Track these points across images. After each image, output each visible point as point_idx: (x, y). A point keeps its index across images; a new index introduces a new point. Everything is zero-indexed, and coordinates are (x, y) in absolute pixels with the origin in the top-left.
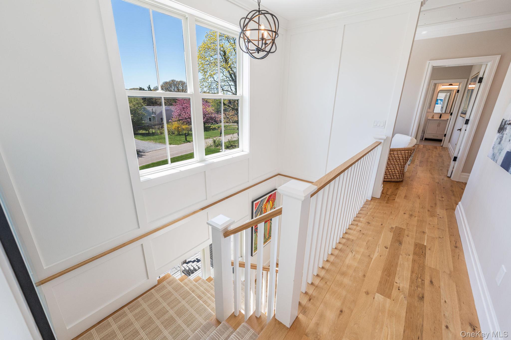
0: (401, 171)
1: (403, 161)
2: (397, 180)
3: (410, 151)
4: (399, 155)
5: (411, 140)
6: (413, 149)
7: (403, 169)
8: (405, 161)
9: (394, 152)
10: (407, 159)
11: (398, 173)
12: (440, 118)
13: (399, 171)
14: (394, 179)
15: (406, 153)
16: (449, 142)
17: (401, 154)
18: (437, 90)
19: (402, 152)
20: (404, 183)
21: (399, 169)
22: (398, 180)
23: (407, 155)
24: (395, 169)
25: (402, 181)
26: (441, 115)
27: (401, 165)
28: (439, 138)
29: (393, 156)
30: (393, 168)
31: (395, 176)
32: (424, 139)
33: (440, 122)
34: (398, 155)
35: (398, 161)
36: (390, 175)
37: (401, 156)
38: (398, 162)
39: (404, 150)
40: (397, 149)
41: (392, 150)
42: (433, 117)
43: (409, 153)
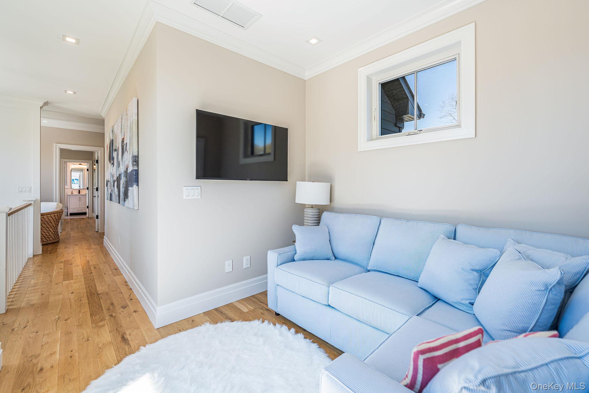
0: (55, 232)
1: (55, 223)
2: (53, 241)
3: (59, 214)
4: (50, 219)
5: (58, 204)
6: (61, 212)
7: (56, 230)
8: (57, 223)
9: (44, 216)
10: (58, 220)
11: (52, 234)
12: (79, 193)
13: (53, 233)
14: (50, 240)
15: (56, 216)
16: (93, 212)
17: (51, 217)
18: (69, 169)
19: (52, 215)
20: (60, 242)
21: (53, 231)
22: (55, 241)
23: (57, 217)
24: (49, 231)
25: (58, 242)
26: (79, 191)
27: (53, 227)
28: (83, 211)
29: (44, 220)
30: (47, 231)
31: (50, 238)
32: (69, 215)
33: (81, 197)
34: (48, 218)
35: (49, 223)
36: (45, 238)
37: (52, 219)
38: (51, 225)
39: (54, 213)
40: (46, 213)
41: (42, 215)
42: (72, 193)
43: (59, 215)
